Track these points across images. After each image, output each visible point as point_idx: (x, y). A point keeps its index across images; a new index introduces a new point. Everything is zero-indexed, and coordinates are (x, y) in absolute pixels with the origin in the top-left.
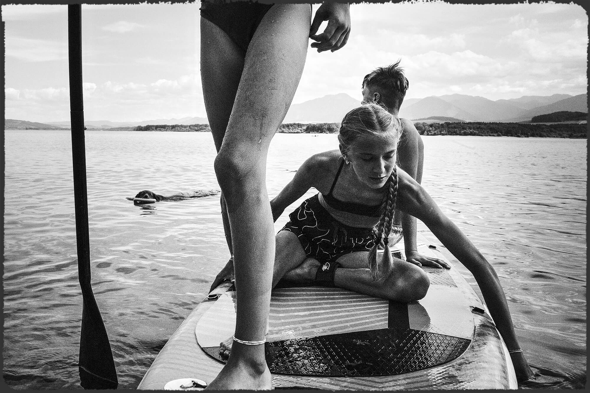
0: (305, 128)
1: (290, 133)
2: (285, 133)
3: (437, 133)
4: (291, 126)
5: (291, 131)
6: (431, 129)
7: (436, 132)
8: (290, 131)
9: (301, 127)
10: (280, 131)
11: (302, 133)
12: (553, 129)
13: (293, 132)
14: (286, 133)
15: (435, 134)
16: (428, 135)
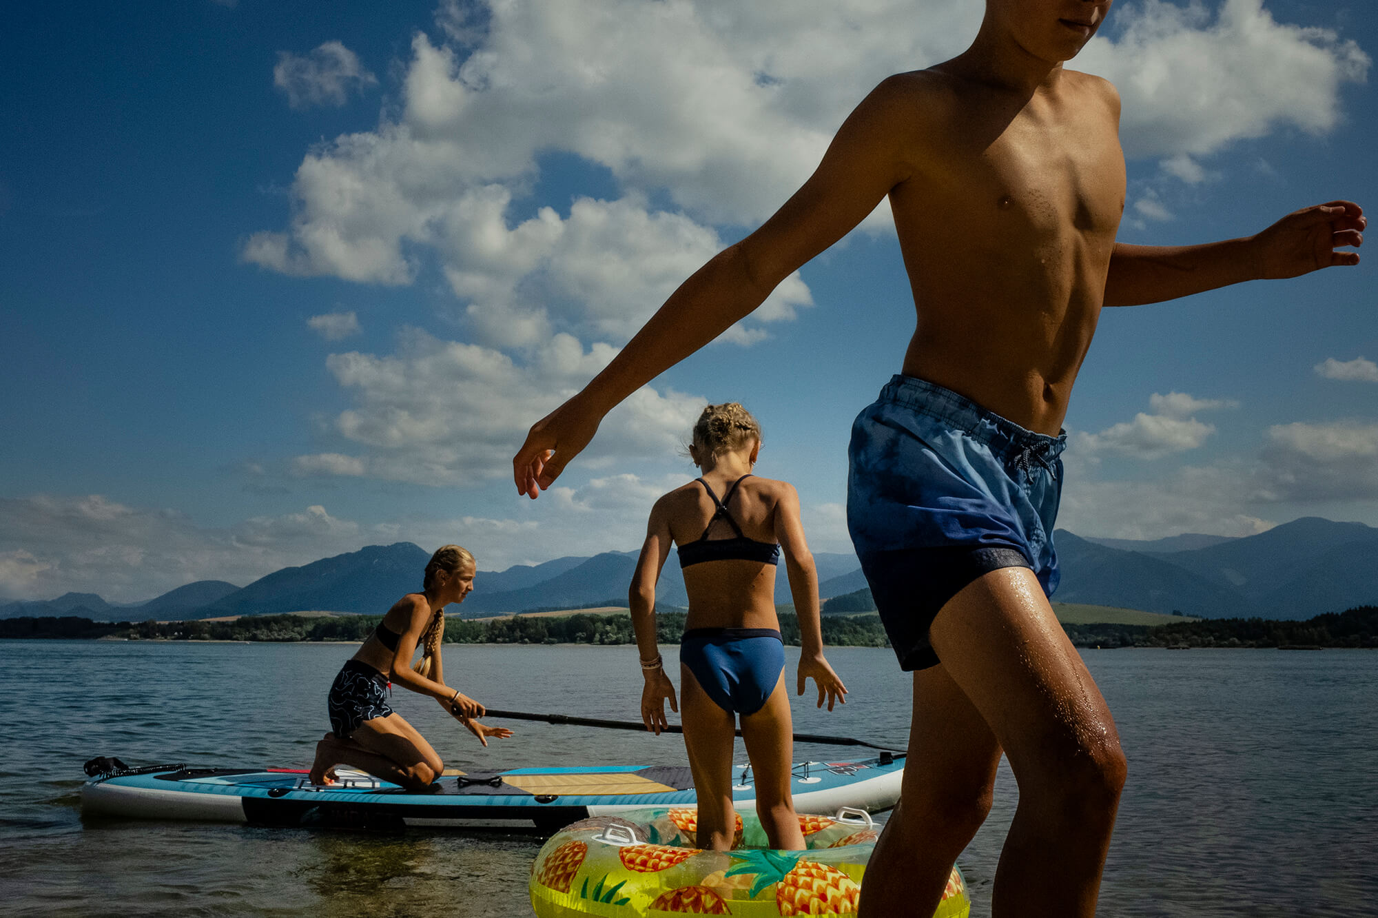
0: (310, 627)
1: (271, 640)
2: (259, 640)
3: (623, 640)
4: (276, 623)
5: (276, 635)
6: (608, 628)
7: (620, 635)
8: (273, 637)
9: (301, 626)
10: (248, 635)
11: (302, 640)
12: (858, 628)
13: (281, 638)
14: (262, 640)
15: (616, 642)
16: (602, 642)
